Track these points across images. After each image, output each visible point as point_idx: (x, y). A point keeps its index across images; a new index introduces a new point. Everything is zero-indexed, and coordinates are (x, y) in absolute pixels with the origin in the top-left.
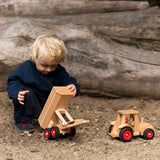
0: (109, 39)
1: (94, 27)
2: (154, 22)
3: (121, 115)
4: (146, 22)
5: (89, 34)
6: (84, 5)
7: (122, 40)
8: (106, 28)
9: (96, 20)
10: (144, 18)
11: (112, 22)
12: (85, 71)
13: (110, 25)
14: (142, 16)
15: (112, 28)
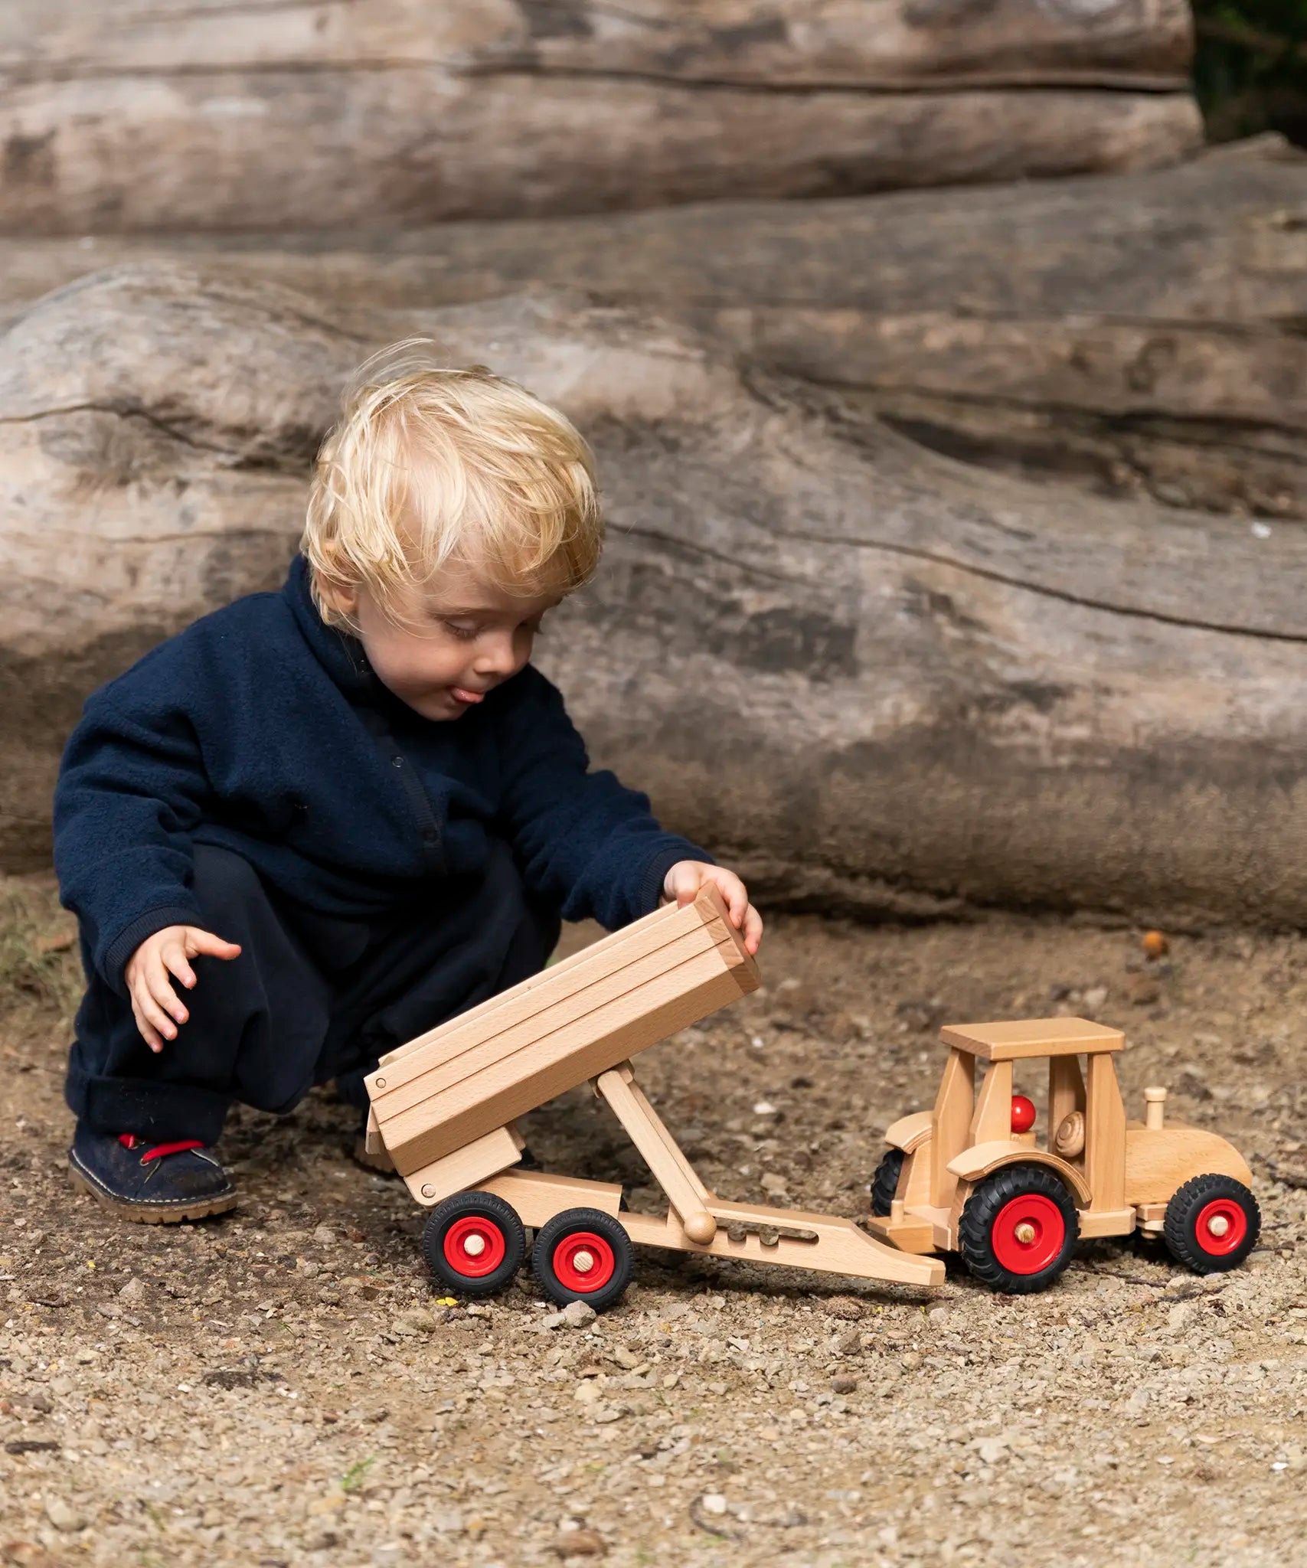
0: (864, 416)
1: (738, 319)
2: (1244, 270)
3: (973, 1064)
4: (1185, 274)
5: (693, 377)
6: (652, 138)
7: (975, 424)
8: (841, 323)
9: (757, 256)
10: (1165, 238)
11: (891, 273)
12: (659, 689)
13: (870, 304)
14: (1141, 218)
15: (889, 327)
